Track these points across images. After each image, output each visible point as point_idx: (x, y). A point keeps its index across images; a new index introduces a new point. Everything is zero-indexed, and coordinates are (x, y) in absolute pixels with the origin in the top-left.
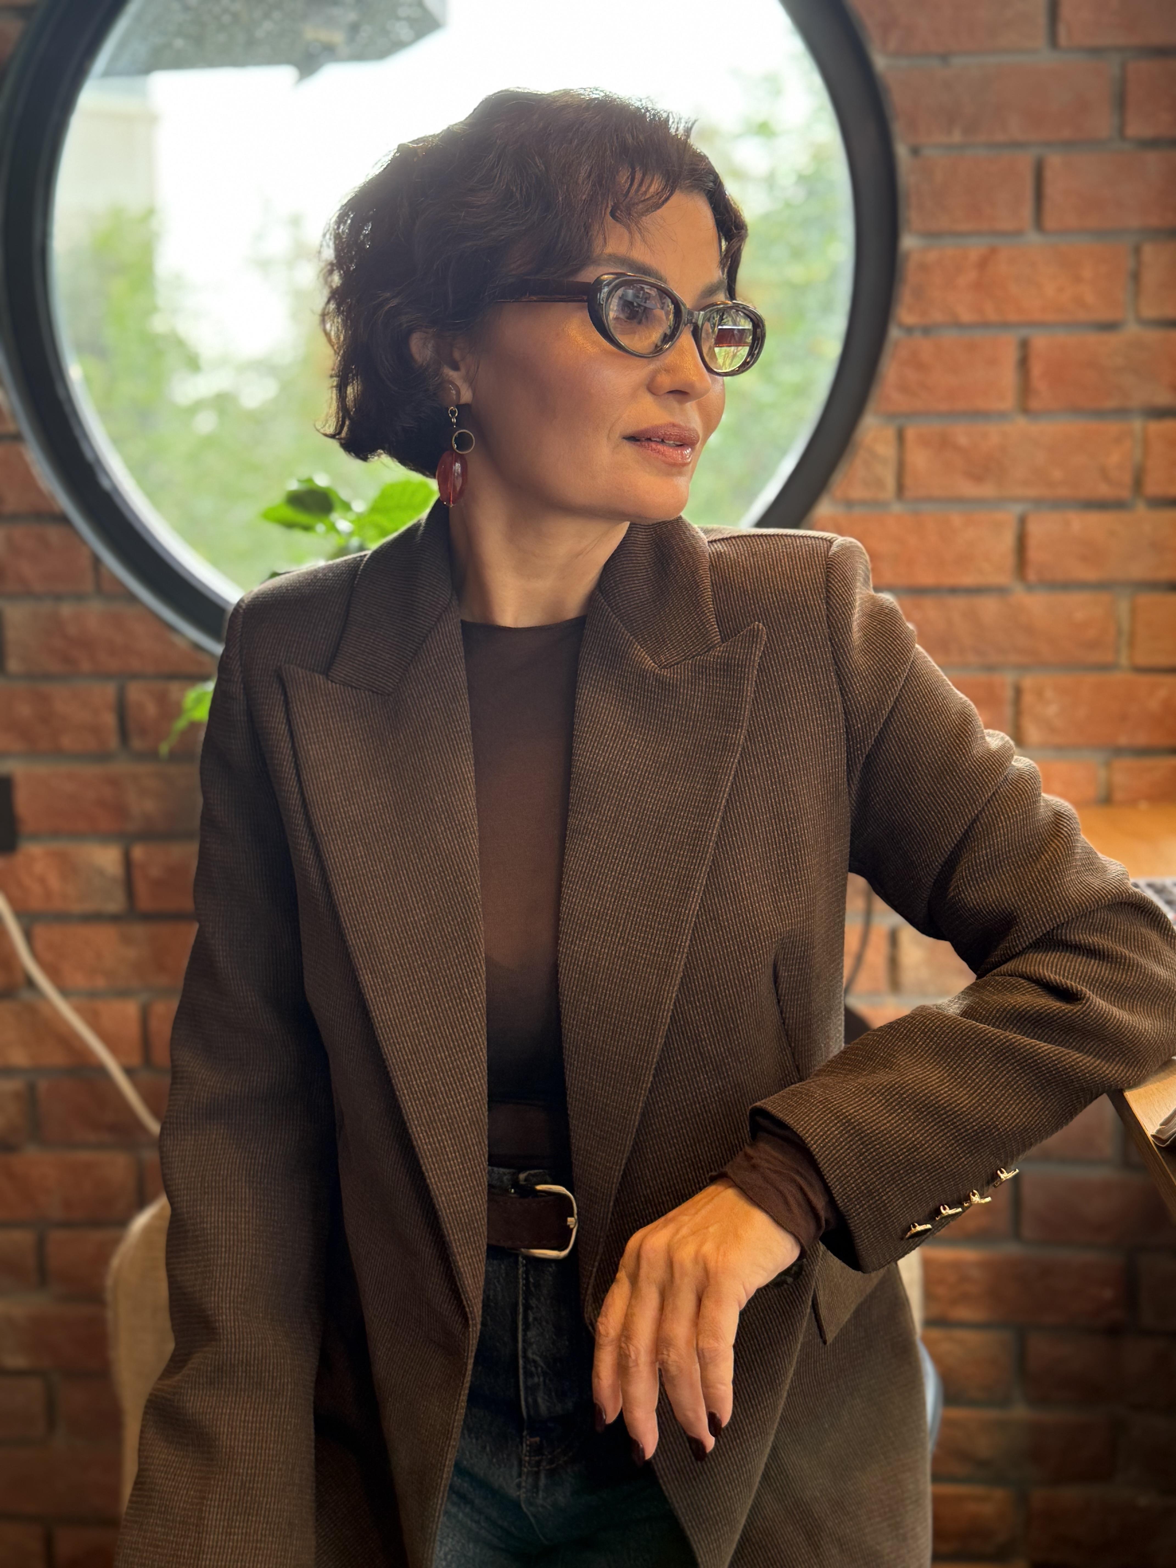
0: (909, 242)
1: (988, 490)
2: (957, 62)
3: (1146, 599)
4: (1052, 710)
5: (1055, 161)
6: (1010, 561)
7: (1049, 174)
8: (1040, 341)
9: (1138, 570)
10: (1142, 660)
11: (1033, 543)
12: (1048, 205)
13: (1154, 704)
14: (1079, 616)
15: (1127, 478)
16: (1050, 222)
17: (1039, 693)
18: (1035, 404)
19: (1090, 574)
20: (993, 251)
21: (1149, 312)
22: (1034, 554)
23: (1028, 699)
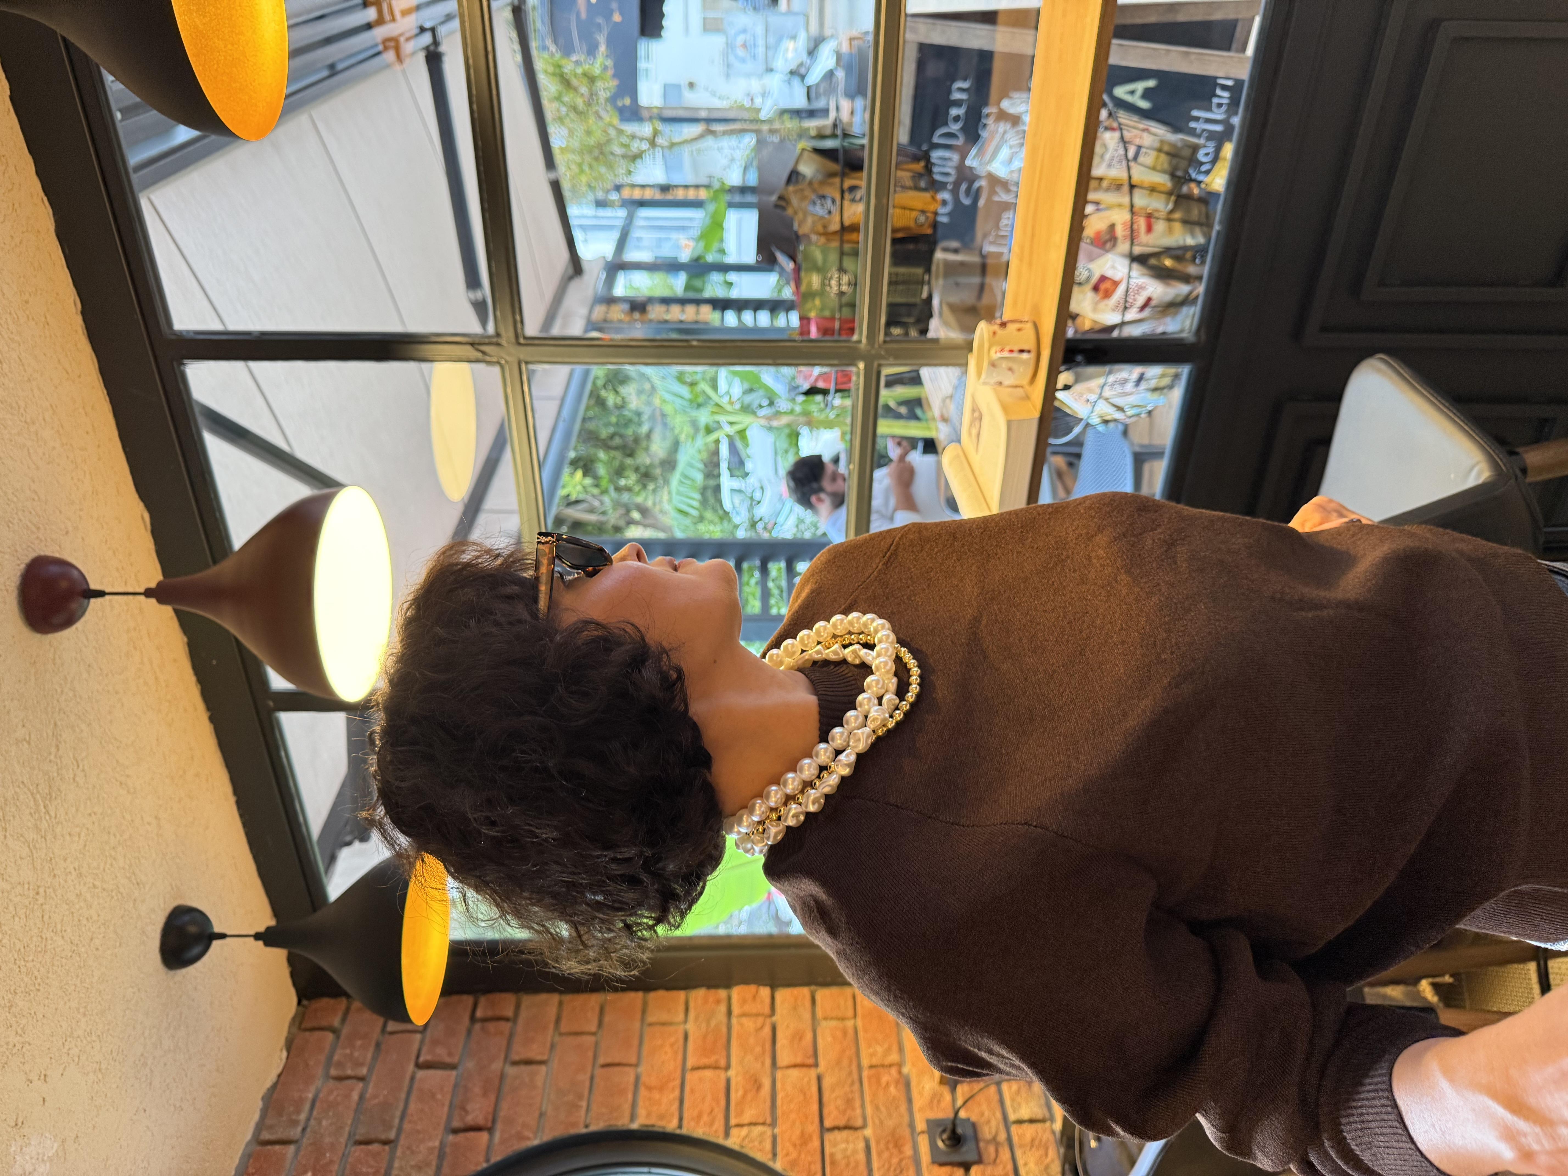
0: (635, 1126)
3: (820, 1013)
4: (879, 1050)
5: (603, 1060)
6: (804, 1070)
7: (609, 1060)
9: (806, 1017)
10: (850, 1013)
11: (794, 1061)
14: (829, 1039)
15: (761, 1021)
16: (633, 1061)
18: (723, 1063)
19: (809, 1036)
20: (645, 1084)
21: (680, 1017)
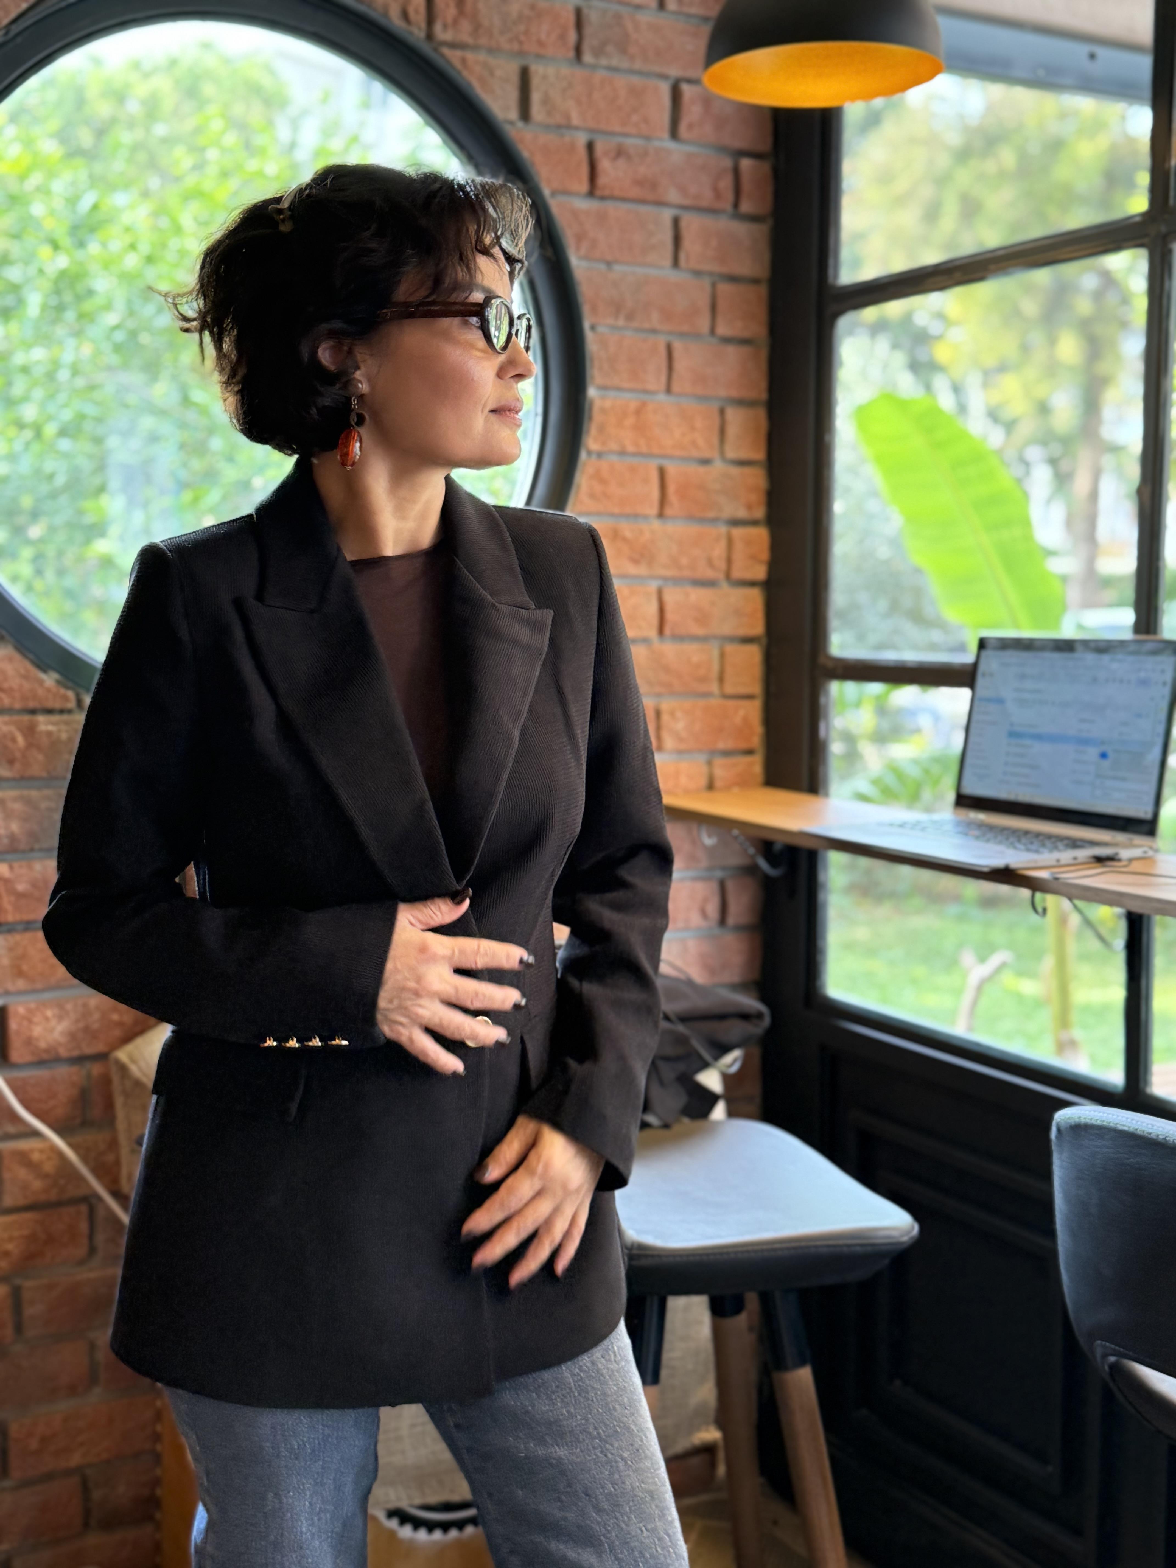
0: (592, 392)
1: (642, 570)
2: (618, 268)
3: (730, 648)
5: (678, 345)
6: (654, 622)
8: (673, 469)
9: (728, 629)
10: (729, 689)
11: (668, 609)
12: (675, 376)
13: (738, 719)
15: (722, 565)
16: (676, 387)
17: (672, 714)
18: (668, 511)
19: (700, 631)
21: (731, 454)
22: (670, 616)
23: (665, 718)
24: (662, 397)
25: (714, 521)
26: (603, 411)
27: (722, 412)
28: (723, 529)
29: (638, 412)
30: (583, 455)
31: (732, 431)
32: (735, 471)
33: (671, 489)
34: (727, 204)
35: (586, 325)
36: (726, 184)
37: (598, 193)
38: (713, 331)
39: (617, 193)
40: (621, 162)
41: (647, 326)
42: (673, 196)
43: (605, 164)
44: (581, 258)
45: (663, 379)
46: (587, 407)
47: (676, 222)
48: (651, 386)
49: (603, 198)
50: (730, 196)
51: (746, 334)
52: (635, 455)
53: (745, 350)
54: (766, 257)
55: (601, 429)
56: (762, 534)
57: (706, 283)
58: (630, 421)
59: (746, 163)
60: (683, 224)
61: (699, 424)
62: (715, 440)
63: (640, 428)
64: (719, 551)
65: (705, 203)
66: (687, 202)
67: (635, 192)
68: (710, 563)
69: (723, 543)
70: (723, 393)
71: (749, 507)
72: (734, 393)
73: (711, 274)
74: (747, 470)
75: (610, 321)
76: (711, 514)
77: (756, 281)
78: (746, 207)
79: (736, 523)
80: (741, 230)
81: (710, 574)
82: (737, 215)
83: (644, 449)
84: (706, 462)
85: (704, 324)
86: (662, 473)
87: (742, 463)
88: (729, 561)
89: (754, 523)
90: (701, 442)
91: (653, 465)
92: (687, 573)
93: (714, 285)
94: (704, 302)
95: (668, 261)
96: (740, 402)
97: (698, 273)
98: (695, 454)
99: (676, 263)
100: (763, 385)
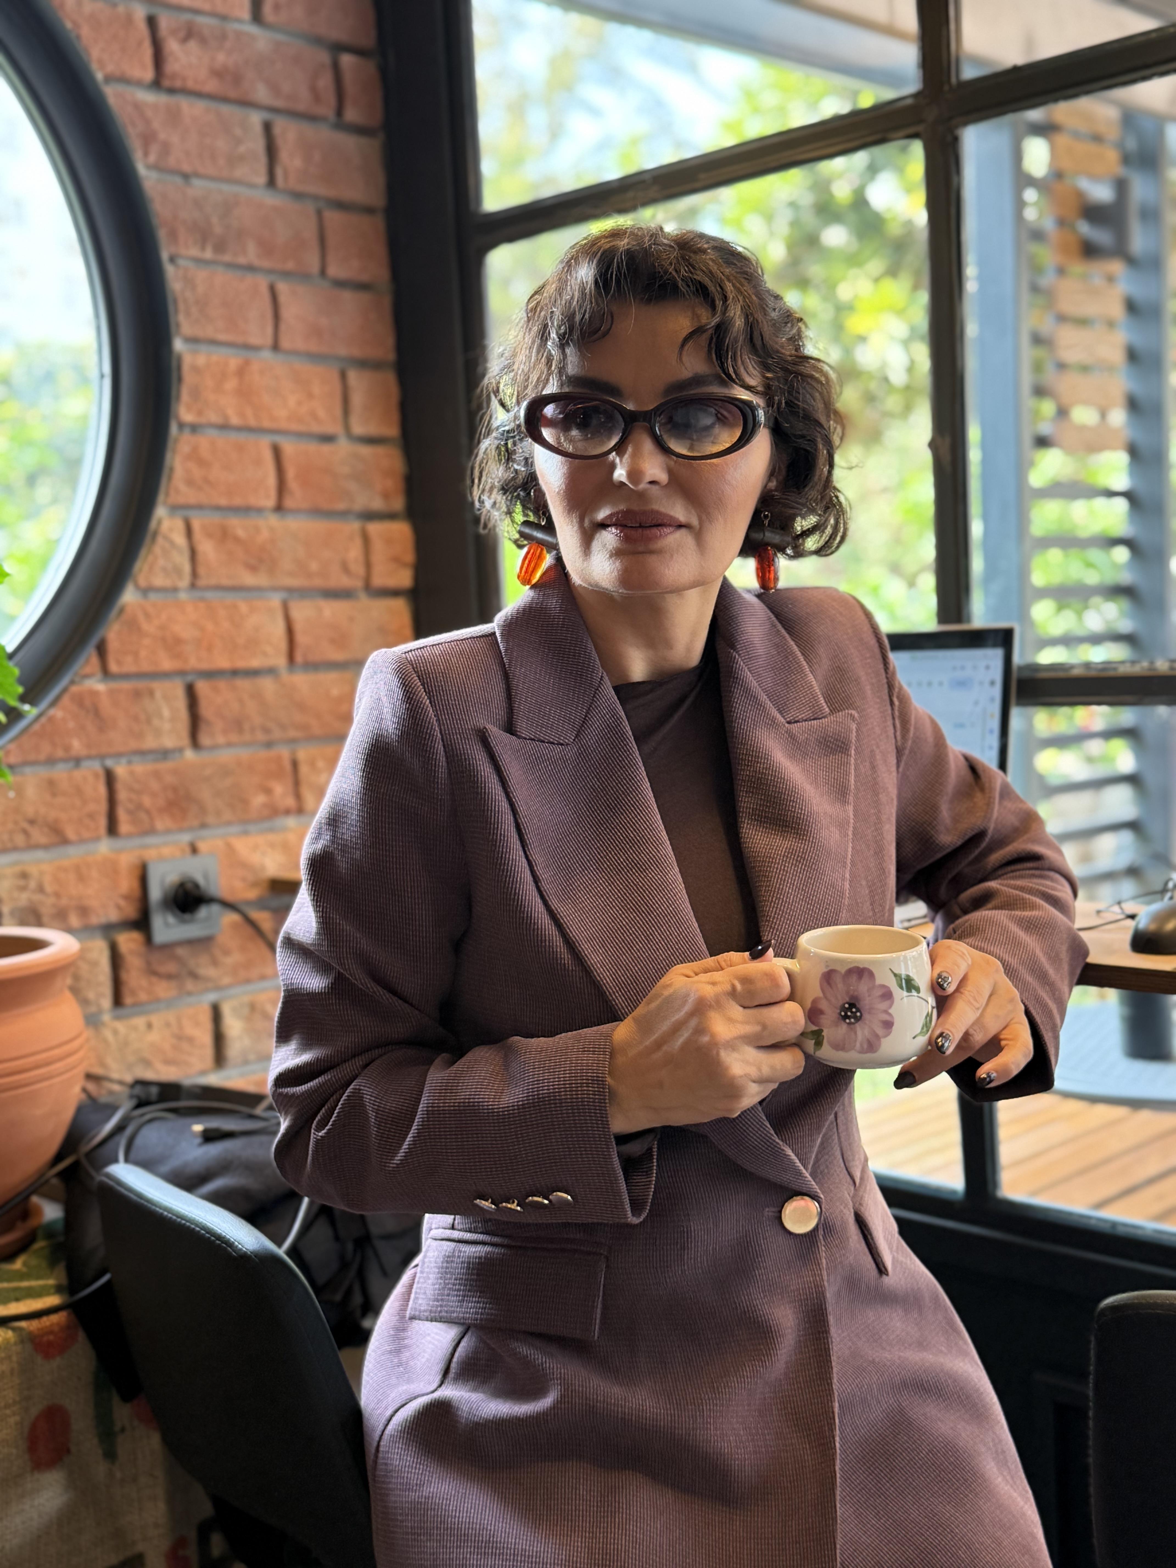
0: (178, 345)
1: (261, 580)
2: (198, 183)
5: (283, 287)
8: (289, 447)
11: (298, 627)
12: (283, 327)
17: (312, 764)
18: (289, 503)
20: (247, 363)
22: (301, 639)
23: (304, 769)
24: (267, 355)
25: (344, 514)
26: (196, 369)
27: (343, 376)
28: (355, 526)
29: (241, 372)
30: (174, 429)
31: (358, 399)
32: (366, 451)
33: (291, 473)
34: (328, 110)
35: (165, 255)
36: (326, 82)
37: (166, 83)
38: (323, 272)
39: (190, 84)
40: (192, 45)
41: (242, 260)
42: (262, 94)
43: (172, 46)
44: (149, 167)
45: (269, 330)
46: (174, 364)
47: (267, 127)
48: (254, 339)
49: (171, 91)
50: (331, 99)
51: (365, 277)
52: (239, 429)
53: (365, 297)
54: (380, 179)
55: (196, 393)
56: (402, 530)
57: (310, 207)
58: (231, 384)
59: (347, 60)
60: (277, 130)
61: (316, 389)
62: (338, 411)
63: (245, 393)
64: (355, 553)
65: (301, 107)
66: (279, 103)
67: (212, 86)
68: (345, 568)
69: (358, 542)
70: (343, 351)
71: (386, 496)
72: (356, 352)
73: (316, 198)
74: (380, 450)
75: (194, 252)
76: (341, 506)
77: (369, 210)
78: (351, 115)
79: (369, 516)
80: (350, 143)
81: (345, 582)
82: (340, 125)
83: (252, 422)
84: (328, 439)
85: (313, 262)
86: (277, 452)
87: (370, 441)
88: (368, 565)
89: (390, 516)
90: (321, 413)
91: (264, 444)
92: (318, 582)
93: (319, 213)
94: (310, 233)
95: (261, 179)
96: (363, 364)
97: (298, 196)
98: (316, 428)
99: (271, 182)
100: (390, 341)
